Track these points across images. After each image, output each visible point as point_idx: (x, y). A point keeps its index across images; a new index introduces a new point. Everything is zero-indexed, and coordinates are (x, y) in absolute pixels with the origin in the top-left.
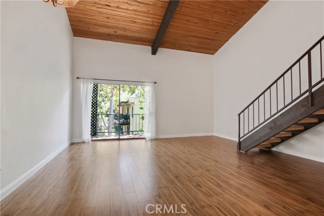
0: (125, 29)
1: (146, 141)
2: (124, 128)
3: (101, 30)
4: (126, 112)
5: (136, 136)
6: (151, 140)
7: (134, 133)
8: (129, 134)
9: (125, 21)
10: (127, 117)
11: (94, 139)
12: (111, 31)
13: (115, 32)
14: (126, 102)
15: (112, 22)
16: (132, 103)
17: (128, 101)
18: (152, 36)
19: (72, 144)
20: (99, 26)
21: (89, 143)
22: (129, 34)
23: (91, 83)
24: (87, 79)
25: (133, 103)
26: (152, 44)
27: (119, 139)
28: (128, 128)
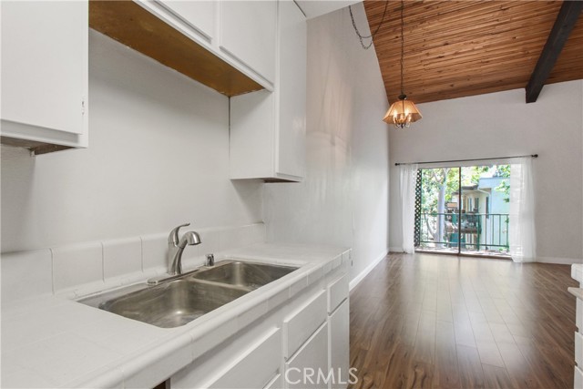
0: (468, 78)
1: (514, 264)
2: (468, 238)
3: (428, 90)
4: (473, 207)
5: (493, 254)
6: (525, 264)
7: (490, 248)
8: (478, 249)
9: (468, 67)
10: (474, 218)
11: (418, 250)
12: (446, 87)
13: (452, 86)
14: (471, 188)
15: (446, 75)
16: (484, 190)
17: (476, 186)
18: (527, 71)
19: (390, 253)
20: (426, 85)
21: (412, 254)
22: (477, 81)
23: (414, 169)
24: (410, 164)
25: (489, 190)
26: (527, 83)
27: (459, 255)
28: (477, 240)
